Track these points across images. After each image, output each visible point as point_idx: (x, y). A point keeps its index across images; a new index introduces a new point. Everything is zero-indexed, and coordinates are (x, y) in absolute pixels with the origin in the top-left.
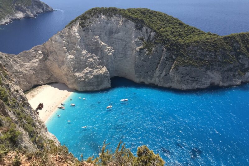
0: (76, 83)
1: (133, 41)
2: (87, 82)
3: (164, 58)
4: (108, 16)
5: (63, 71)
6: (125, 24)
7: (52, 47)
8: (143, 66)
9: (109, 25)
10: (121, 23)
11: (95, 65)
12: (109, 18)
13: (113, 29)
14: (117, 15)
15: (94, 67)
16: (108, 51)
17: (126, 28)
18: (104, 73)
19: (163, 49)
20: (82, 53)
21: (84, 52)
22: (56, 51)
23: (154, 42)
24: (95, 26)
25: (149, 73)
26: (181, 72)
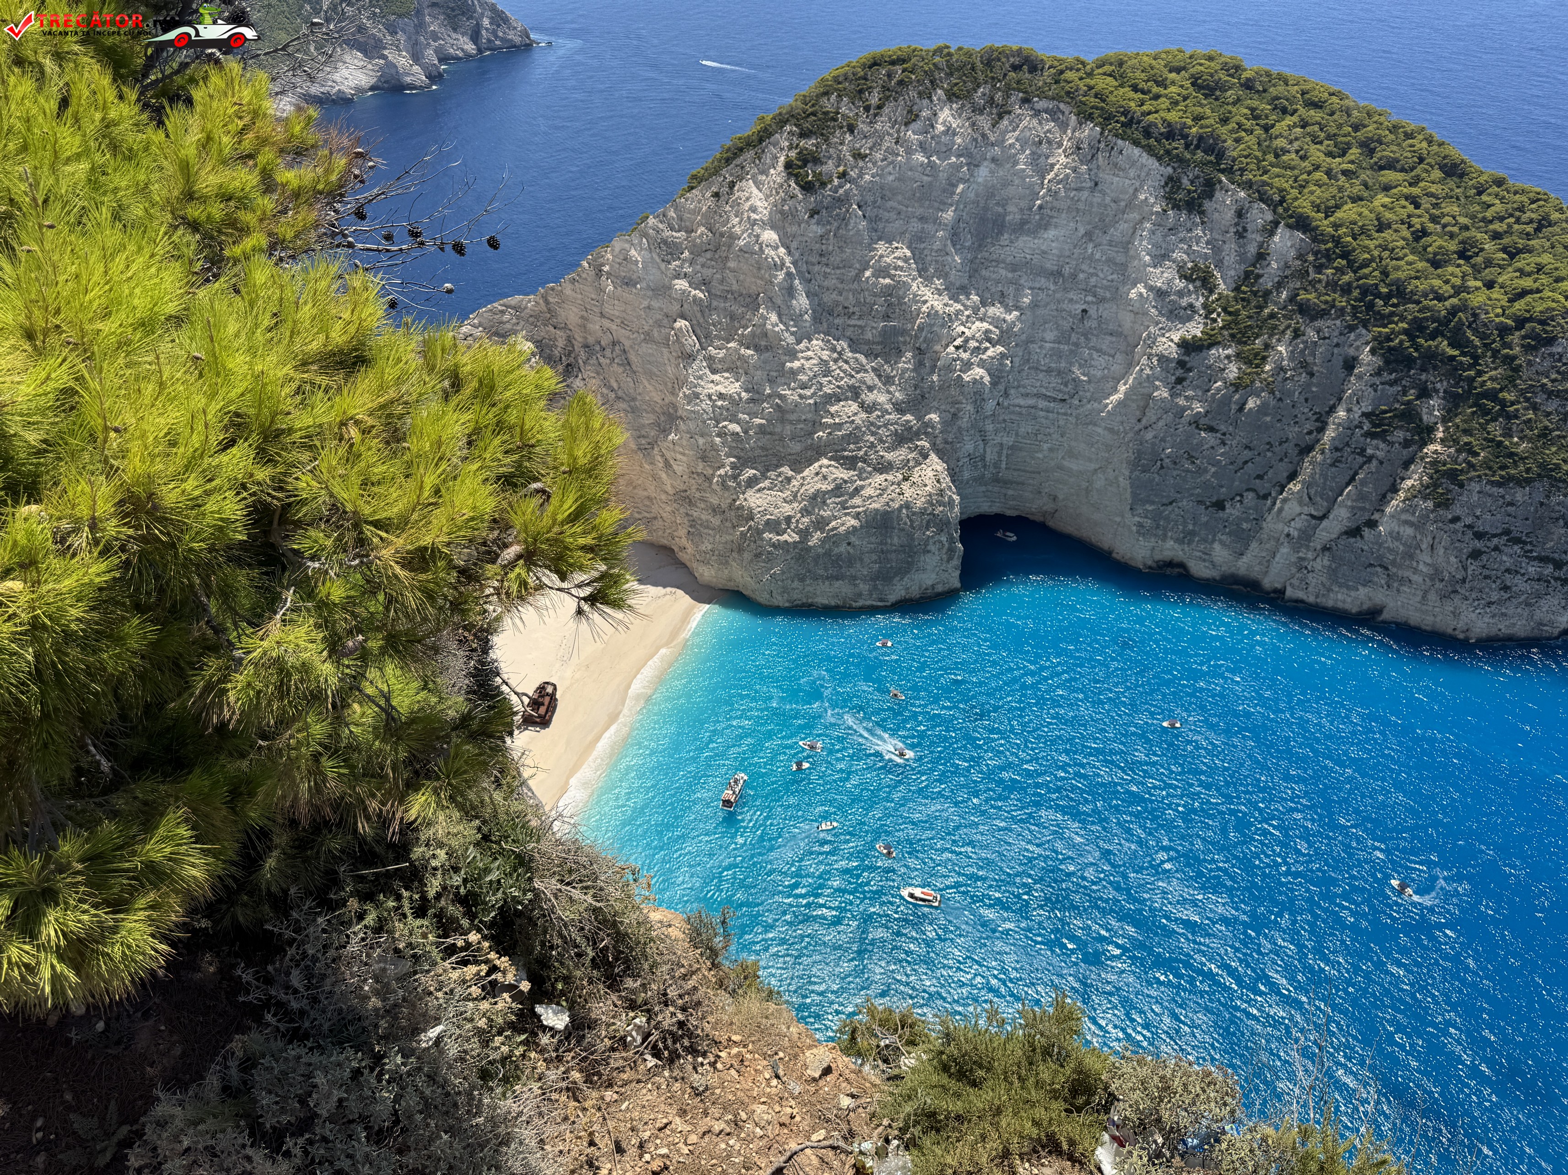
0: (747, 556)
1: (1141, 288)
2: (818, 556)
3: (1357, 414)
4: (981, 112)
5: (664, 476)
6: (1093, 166)
7: (602, 315)
9: (983, 173)
10: (1063, 159)
11: (872, 446)
12: (984, 122)
13: (1003, 204)
14: (1042, 104)
15: (865, 461)
16: (965, 356)
17: (1097, 198)
18: (930, 503)
19: (1352, 352)
20: (796, 364)
21: (808, 359)
22: (627, 343)
23: (1292, 299)
24: (891, 178)
25: (1233, 511)
26: (1469, 521)
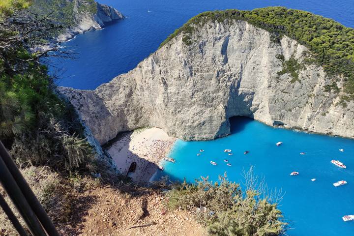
3: (321, 86)
4: (226, 24)
6: (253, 35)
7: (142, 76)
8: (283, 100)
10: (246, 33)
15: (205, 105)
16: (227, 79)
18: (222, 114)
19: (319, 72)
25: (293, 111)
26: (352, 110)
